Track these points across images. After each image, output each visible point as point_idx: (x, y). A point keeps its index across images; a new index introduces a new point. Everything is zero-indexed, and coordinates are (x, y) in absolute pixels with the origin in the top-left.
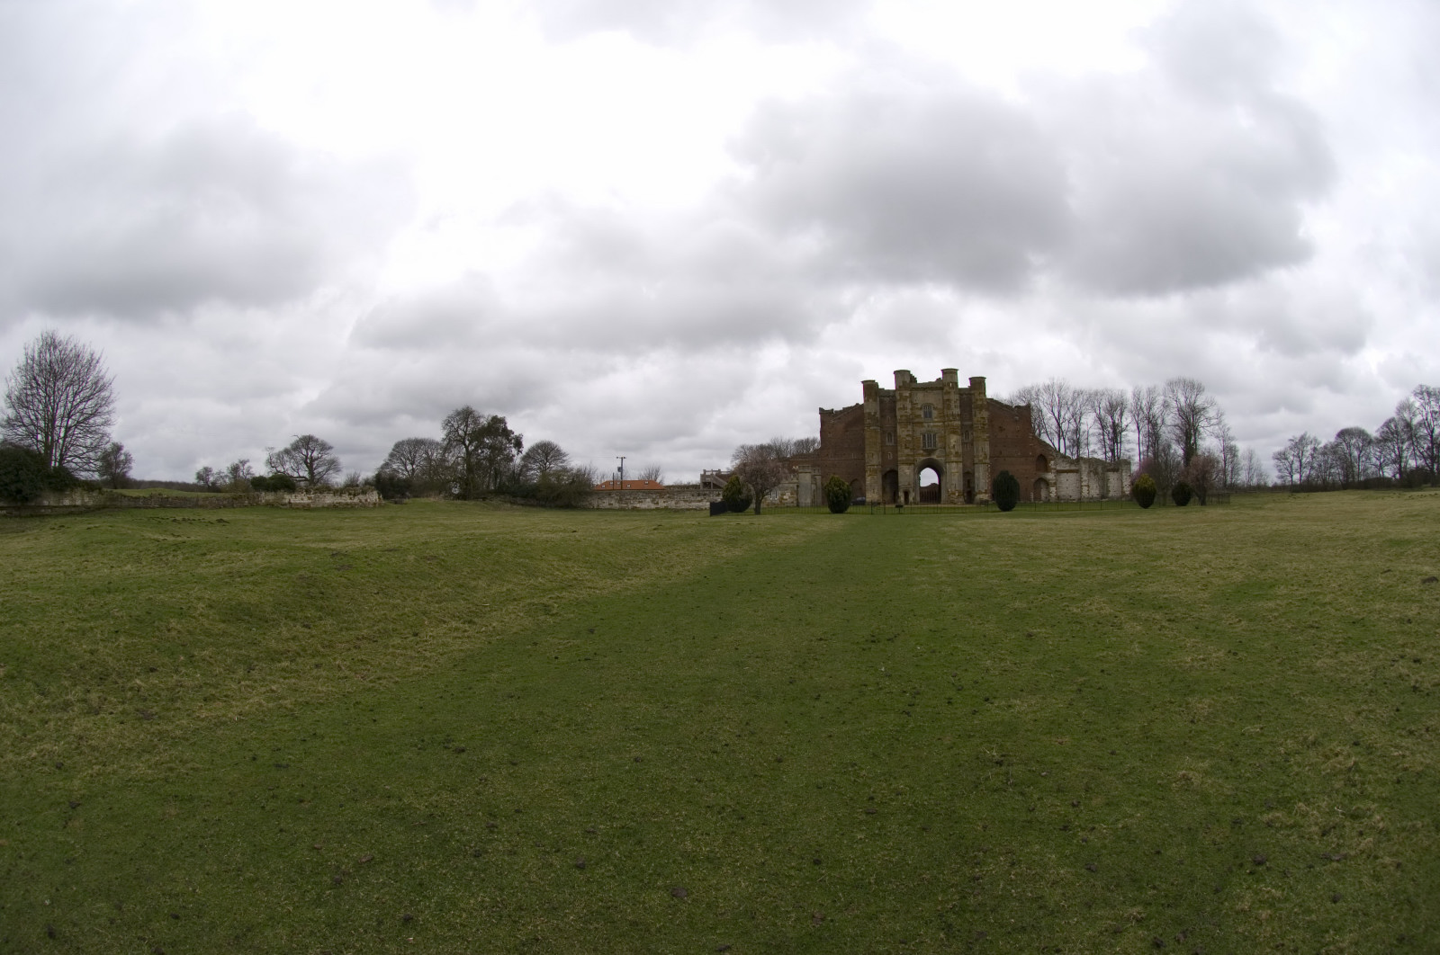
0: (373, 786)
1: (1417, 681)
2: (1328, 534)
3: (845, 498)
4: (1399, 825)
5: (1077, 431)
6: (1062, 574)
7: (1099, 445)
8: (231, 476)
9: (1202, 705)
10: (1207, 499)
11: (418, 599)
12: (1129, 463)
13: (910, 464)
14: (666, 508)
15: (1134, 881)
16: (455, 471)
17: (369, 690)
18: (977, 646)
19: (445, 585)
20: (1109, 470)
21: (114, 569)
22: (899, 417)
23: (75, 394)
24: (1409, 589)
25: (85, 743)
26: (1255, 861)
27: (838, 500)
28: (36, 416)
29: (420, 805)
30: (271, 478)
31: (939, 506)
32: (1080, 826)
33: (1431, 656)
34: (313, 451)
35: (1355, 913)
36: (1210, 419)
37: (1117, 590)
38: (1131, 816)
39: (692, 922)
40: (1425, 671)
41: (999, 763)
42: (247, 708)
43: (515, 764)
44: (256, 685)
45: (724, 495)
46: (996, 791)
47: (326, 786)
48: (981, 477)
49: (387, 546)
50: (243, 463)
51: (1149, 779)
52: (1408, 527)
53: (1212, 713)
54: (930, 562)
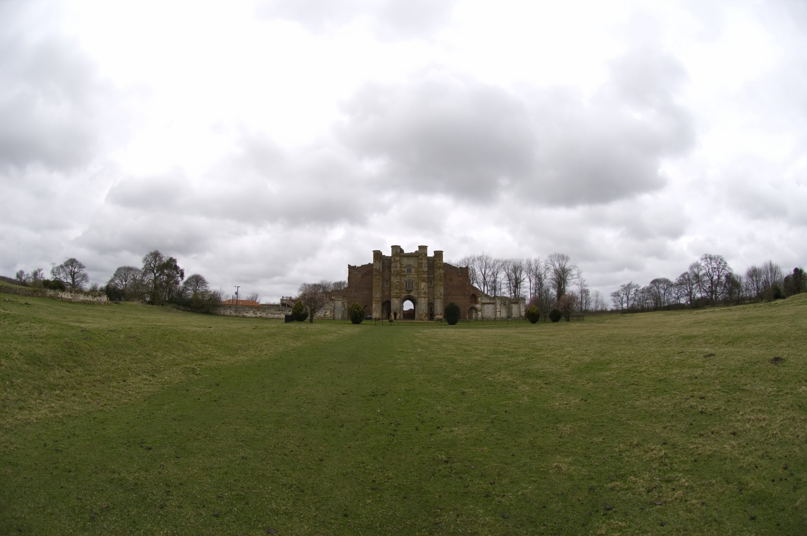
0: (105, 466)
1: (703, 408)
2: (644, 335)
3: (360, 315)
4: (699, 483)
5: (495, 281)
6: (483, 360)
7: (507, 290)
8: (33, 277)
9: (566, 428)
10: (570, 318)
12: (524, 299)
13: (398, 298)
14: (261, 317)
15: (531, 522)
16: (148, 287)
17: (101, 411)
18: (433, 398)
19: (140, 353)
20: (512, 303)
22: (392, 272)
24: (696, 361)
26: (605, 509)
27: (356, 317)
29: (130, 478)
30: (53, 282)
31: (414, 321)
32: (496, 494)
33: (711, 395)
34: (75, 268)
35: (678, 530)
36: (573, 275)
37: (515, 368)
40: (708, 403)
41: (447, 462)
42: (40, 415)
43: (178, 458)
44: (43, 402)
45: (293, 312)
46: (445, 477)
47: (81, 464)
48: (438, 306)
49: (110, 328)
50: (40, 270)
51: (536, 468)
52: (695, 329)
53: (572, 432)
54: (407, 352)
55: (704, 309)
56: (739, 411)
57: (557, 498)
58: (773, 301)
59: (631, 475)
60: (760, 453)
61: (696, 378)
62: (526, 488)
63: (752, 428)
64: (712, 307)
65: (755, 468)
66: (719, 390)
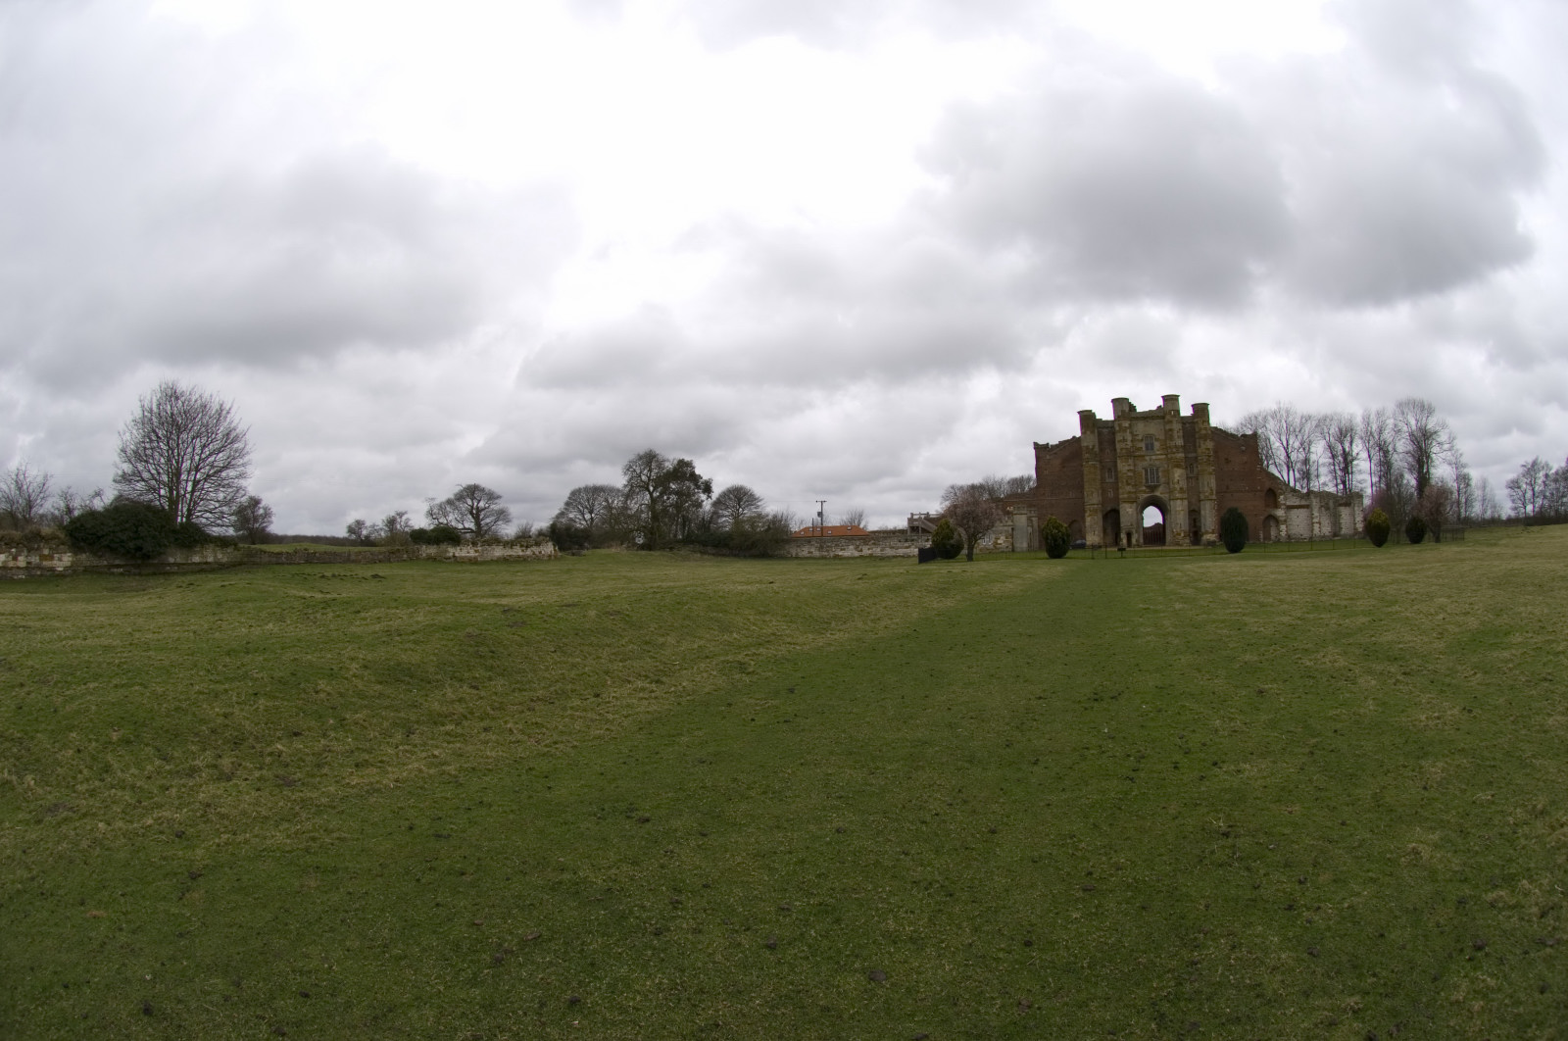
0: (544, 859)
2: (1562, 573)
3: (1064, 541)
5: (1306, 461)
6: (1294, 623)
7: (1330, 477)
8: (386, 528)
9: (1435, 769)
10: (1441, 535)
11: (600, 658)
12: (1362, 497)
13: (1132, 502)
14: (871, 556)
15: (1355, 967)
16: (639, 519)
17: (544, 755)
18: (1206, 703)
19: (631, 642)
20: (1341, 505)
21: (253, 629)
22: (1118, 451)
23: (204, 447)
25: (213, 811)
26: (1475, 946)
27: (1056, 545)
28: (157, 470)
29: (597, 878)
30: (432, 531)
31: (1164, 548)
32: (1305, 906)
34: (479, 501)
35: (1558, 1006)
36: (1442, 444)
37: (1351, 640)
38: (1358, 894)
39: (889, 1008)
41: (1226, 835)
42: (404, 774)
43: (704, 835)
44: (416, 750)
45: (933, 541)
46: (1220, 865)
47: (491, 858)
48: (1208, 515)
49: (565, 601)
50: (400, 515)
51: (1379, 853)
53: (1445, 779)
54: (1156, 611)
57: (1405, 919)
59: (1524, 877)
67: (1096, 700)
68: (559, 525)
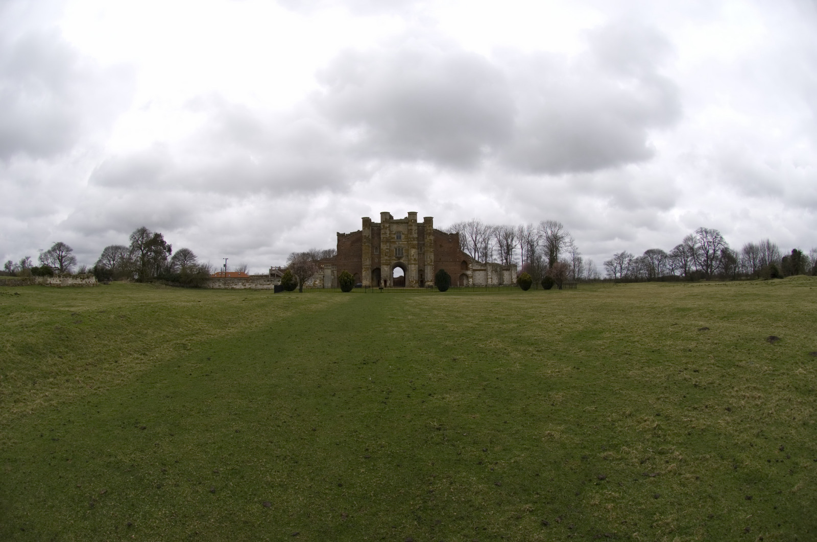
0: (101, 450)
1: (696, 382)
2: (638, 305)
3: (351, 283)
4: (693, 457)
5: (486, 248)
6: (474, 326)
7: (498, 256)
8: (21, 266)
9: (558, 396)
10: (562, 286)
12: (516, 266)
13: (388, 265)
14: (250, 289)
15: (525, 490)
16: (136, 265)
17: (94, 395)
18: (424, 365)
19: (131, 332)
20: (504, 270)
22: (382, 239)
24: (690, 334)
26: (599, 478)
27: (346, 285)
29: (126, 459)
30: (41, 268)
31: (404, 288)
32: (489, 462)
33: (705, 368)
34: (63, 252)
35: (672, 504)
36: (566, 243)
37: (507, 335)
39: (276, 520)
40: (702, 376)
41: (439, 429)
42: (35, 406)
43: (172, 435)
45: (282, 282)
46: (438, 444)
47: (78, 451)
48: (429, 273)
49: (100, 310)
50: (28, 258)
51: (528, 436)
52: (689, 302)
53: (564, 400)
54: (398, 320)
55: (699, 282)
56: (733, 387)
57: (550, 467)
58: (770, 279)
59: (623, 445)
60: (755, 431)
61: (690, 350)
62: (519, 456)
63: (747, 405)
64: (707, 280)
65: (750, 446)
66: (713, 364)
67: (365, 364)
68: (98, 268)
